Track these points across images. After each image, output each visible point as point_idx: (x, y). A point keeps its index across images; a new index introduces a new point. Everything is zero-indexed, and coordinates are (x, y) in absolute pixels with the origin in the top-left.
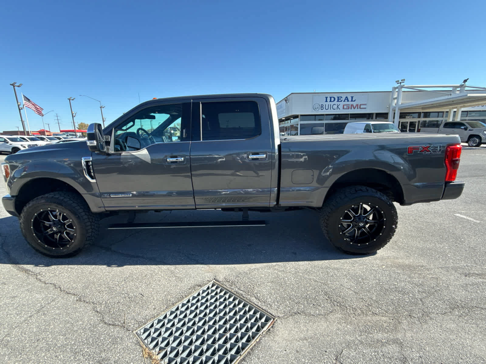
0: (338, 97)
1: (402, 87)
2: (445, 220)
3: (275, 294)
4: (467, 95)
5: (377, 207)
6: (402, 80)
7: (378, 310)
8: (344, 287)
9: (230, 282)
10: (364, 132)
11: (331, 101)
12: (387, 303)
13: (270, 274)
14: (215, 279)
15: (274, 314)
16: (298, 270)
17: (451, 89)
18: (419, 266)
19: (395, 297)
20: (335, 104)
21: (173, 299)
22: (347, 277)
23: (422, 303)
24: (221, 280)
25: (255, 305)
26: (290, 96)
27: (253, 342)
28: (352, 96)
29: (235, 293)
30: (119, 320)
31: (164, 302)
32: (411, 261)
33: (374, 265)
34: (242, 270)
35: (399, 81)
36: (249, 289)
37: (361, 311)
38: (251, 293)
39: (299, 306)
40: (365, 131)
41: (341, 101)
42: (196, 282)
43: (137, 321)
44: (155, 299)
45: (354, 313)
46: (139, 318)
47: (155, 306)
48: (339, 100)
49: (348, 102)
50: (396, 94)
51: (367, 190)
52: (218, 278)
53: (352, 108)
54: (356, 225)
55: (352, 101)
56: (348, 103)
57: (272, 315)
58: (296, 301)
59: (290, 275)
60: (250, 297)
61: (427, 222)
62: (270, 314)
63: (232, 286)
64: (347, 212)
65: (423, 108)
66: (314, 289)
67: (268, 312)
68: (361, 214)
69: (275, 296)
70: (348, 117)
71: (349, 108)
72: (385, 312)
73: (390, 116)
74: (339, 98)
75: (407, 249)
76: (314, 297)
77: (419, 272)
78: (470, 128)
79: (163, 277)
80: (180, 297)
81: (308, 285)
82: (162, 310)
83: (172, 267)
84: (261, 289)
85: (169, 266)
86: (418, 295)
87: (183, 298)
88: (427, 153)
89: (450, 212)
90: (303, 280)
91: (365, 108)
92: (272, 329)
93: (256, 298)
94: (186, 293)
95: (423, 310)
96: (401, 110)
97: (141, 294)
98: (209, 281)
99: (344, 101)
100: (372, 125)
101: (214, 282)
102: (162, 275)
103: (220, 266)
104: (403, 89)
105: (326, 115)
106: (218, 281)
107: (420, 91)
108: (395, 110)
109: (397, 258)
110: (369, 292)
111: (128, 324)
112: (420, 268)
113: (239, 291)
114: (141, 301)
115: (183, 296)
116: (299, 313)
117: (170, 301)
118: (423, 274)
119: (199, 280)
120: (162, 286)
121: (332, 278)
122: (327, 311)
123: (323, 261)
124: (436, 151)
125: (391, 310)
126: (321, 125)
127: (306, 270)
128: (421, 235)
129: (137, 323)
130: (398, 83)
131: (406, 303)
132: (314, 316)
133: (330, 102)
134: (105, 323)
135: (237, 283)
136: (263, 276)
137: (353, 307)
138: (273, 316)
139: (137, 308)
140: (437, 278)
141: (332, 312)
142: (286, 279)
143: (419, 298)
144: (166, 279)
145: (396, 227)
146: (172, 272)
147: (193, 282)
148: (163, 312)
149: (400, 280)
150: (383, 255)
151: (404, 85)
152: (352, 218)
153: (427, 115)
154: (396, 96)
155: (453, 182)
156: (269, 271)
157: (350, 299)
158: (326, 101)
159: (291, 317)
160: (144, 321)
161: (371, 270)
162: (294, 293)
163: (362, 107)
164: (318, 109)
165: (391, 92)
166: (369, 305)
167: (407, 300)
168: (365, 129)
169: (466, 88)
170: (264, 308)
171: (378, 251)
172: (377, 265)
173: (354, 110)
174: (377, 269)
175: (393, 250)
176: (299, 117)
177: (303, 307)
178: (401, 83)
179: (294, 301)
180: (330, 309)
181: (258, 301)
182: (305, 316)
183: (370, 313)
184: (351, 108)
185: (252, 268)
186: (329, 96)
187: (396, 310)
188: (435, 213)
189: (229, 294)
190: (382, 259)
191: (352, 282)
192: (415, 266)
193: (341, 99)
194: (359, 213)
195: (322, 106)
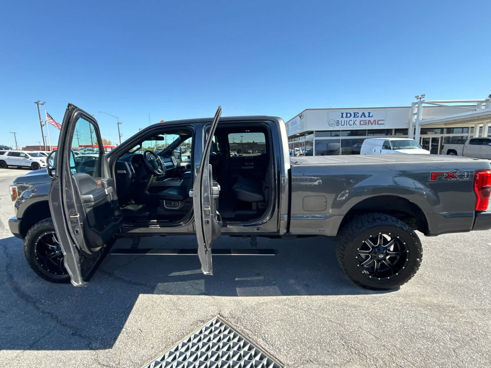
0: (354, 113)
1: (422, 102)
2: (476, 250)
3: (284, 335)
5: (398, 237)
6: (422, 96)
7: (403, 361)
8: (363, 330)
9: (236, 318)
10: (382, 149)
11: (347, 117)
12: (413, 352)
13: (280, 310)
14: (219, 314)
15: (282, 361)
16: (311, 306)
17: (475, 104)
18: (450, 306)
19: (422, 345)
20: (351, 120)
21: (173, 337)
22: (366, 317)
23: (456, 355)
24: (226, 316)
25: (261, 348)
26: (304, 112)
28: (369, 112)
29: (241, 332)
30: (113, 360)
31: (164, 340)
32: (440, 299)
33: (397, 304)
34: (249, 304)
36: (256, 328)
37: (383, 361)
38: (258, 333)
39: (311, 352)
40: (384, 147)
41: (358, 117)
42: (198, 317)
43: (133, 363)
44: (154, 336)
45: (375, 363)
46: (136, 359)
47: (153, 344)
48: (356, 116)
50: (416, 109)
51: (387, 219)
52: (222, 313)
53: (370, 124)
54: (375, 257)
55: (369, 117)
56: (365, 119)
57: (280, 362)
58: (308, 345)
59: (302, 312)
60: (256, 337)
61: (456, 252)
62: (278, 360)
63: (237, 323)
64: (365, 242)
65: (445, 124)
66: (329, 331)
67: (276, 358)
68: (380, 245)
69: (284, 338)
70: (366, 133)
71: (366, 124)
72: (411, 365)
73: (411, 132)
74: (356, 114)
75: (435, 285)
76: (328, 341)
77: (450, 314)
79: (165, 309)
80: (181, 335)
81: (322, 325)
82: (160, 349)
83: (174, 298)
84: (269, 328)
85: (171, 296)
86: (450, 344)
87: (184, 336)
88: (453, 179)
89: (482, 240)
90: (317, 319)
91: (383, 124)
93: (263, 339)
94: (187, 329)
95: (457, 364)
96: (422, 125)
97: (140, 329)
98: (213, 316)
99: (361, 117)
100: (391, 141)
101: (218, 317)
102: (164, 307)
103: (226, 297)
104: (424, 105)
105: (342, 131)
106: (222, 317)
107: (441, 106)
108: (415, 126)
109: (423, 295)
110: (392, 337)
111: (123, 365)
112: (450, 308)
113: (245, 330)
114: (139, 338)
115: (184, 334)
116: (311, 361)
117: (169, 339)
118: (455, 317)
119: (202, 315)
120: (163, 320)
121: (349, 318)
122: (344, 359)
123: (338, 297)
124: (463, 178)
125: (419, 363)
126: (338, 141)
127: (320, 306)
128: (451, 268)
129: (132, 365)
130: (417, 97)
131: (436, 354)
132: (329, 365)
134: (99, 363)
135: (243, 319)
136: (272, 312)
137: (374, 356)
138: (282, 363)
139: (134, 346)
140: (472, 323)
141: (349, 362)
142: (298, 316)
143: (452, 348)
144: (167, 312)
145: (421, 260)
146: (174, 304)
147: (195, 316)
148: (161, 353)
149: (428, 324)
150: (407, 291)
151: (424, 101)
152: (370, 249)
153: (450, 130)
154: (416, 111)
155: (485, 212)
156: (279, 306)
157: (370, 346)
158: (342, 117)
159: (302, 366)
160: (140, 362)
161: (394, 309)
162: (306, 335)
163: (380, 122)
164: (333, 125)
165: (410, 107)
166: (392, 354)
167: (437, 349)
168: (383, 146)
170: (272, 352)
171: (401, 287)
172: (401, 304)
173: (372, 126)
174: (401, 308)
175: (419, 286)
176: (314, 132)
177: (315, 353)
178: (420, 98)
179: (305, 345)
180: (347, 358)
181: (265, 343)
182: (318, 366)
183: (393, 365)
184: (368, 124)
185: (260, 302)
186: (345, 112)
187: (424, 362)
188: (465, 241)
189: (234, 333)
190: (406, 296)
191: (373, 324)
192: (445, 306)
193: (358, 115)
194: (378, 243)
195: (338, 122)
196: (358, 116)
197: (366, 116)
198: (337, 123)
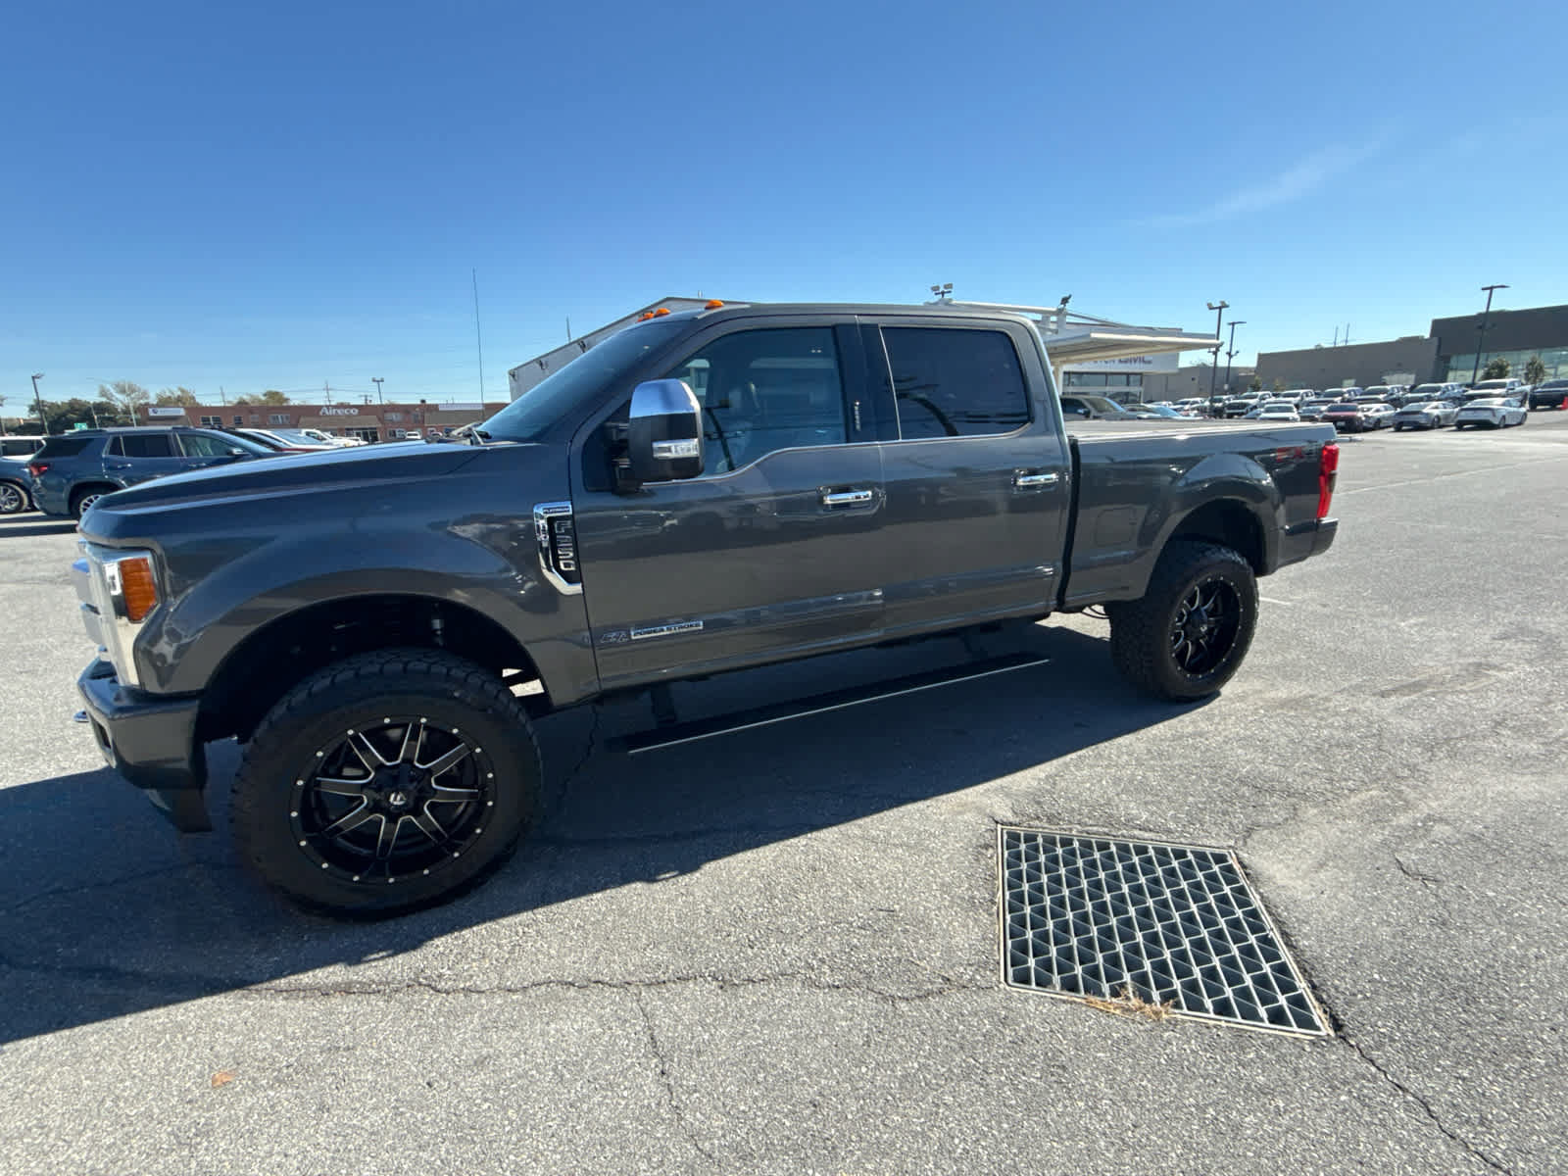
4: (1089, 335)
5: (1232, 584)
6: (945, 287)
7: (1349, 783)
9: (1041, 817)
13: (1098, 778)
14: (996, 822)
15: (1215, 845)
16: (1135, 755)
18: (1306, 697)
19: (1343, 756)
21: (976, 893)
22: (1232, 744)
23: (1387, 754)
24: (1017, 821)
25: (1158, 843)
27: (1257, 903)
29: (1085, 834)
30: (925, 981)
31: (965, 905)
34: (1028, 787)
35: (937, 288)
36: (1103, 818)
37: (1330, 792)
38: (1116, 824)
39: (1234, 817)
42: (964, 842)
43: (971, 965)
44: (935, 907)
45: (1325, 798)
46: (967, 957)
47: (959, 920)
52: (1002, 819)
57: (1214, 848)
59: (1136, 769)
60: (1126, 831)
62: (1208, 847)
63: (1058, 825)
67: (1203, 846)
68: (1200, 605)
72: (1363, 784)
77: (1320, 708)
78: (1094, 413)
80: (985, 883)
81: (1193, 777)
82: (988, 921)
84: (1125, 811)
85: (835, 829)
86: (1367, 744)
87: (992, 882)
90: (1172, 771)
92: (1248, 871)
93: (1140, 830)
94: (980, 870)
95: (1402, 764)
97: (880, 910)
98: (991, 831)
101: (1003, 829)
106: (1011, 824)
109: (1261, 691)
110: (1299, 759)
111: (960, 977)
112: (1311, 699)
113: (1089, 828)
114: (908, 924)
115: (988, 878)
116: (1251, 829)
117: (975, 898)
118: (1330, 709)
119: (965, 835)
122: (1286, 809)
123: (1155, 727)
125: (1366, 777)
127: (1149, 751)
130: (935, 289)
132: (1280, 824)
134: (906, 999)
135: (1058, 814)
136: (1088, 785)
137: (1312, 790)
138: (1219, 848)
139: (921, 941)
141: (1295, 809)
146: (870, 839)
147: (957, 843)
148: (997, 926)
151: (951, 300)
152: (1184, 617)
155: (1326, 520)
156: (1086, 773)
157: (1290, 779)
159: (1250, 840)
160: (984, 957)
161: (1251, 722)
166: (1328, 780)
167: (1363, 755)
169: (1069, 319)
170: (1184, 841)
177: (1242, 816)
178: (943, 293)
179: (1212, 812)
180: (1286, 805)
181: (1154, 834)
182: (1268, 831)
183: (1345, 791)
187: (1370, 775)
189: (1076, 840)
190: (1243, 698)
191: (1254, 751)
192: (1301, 698)
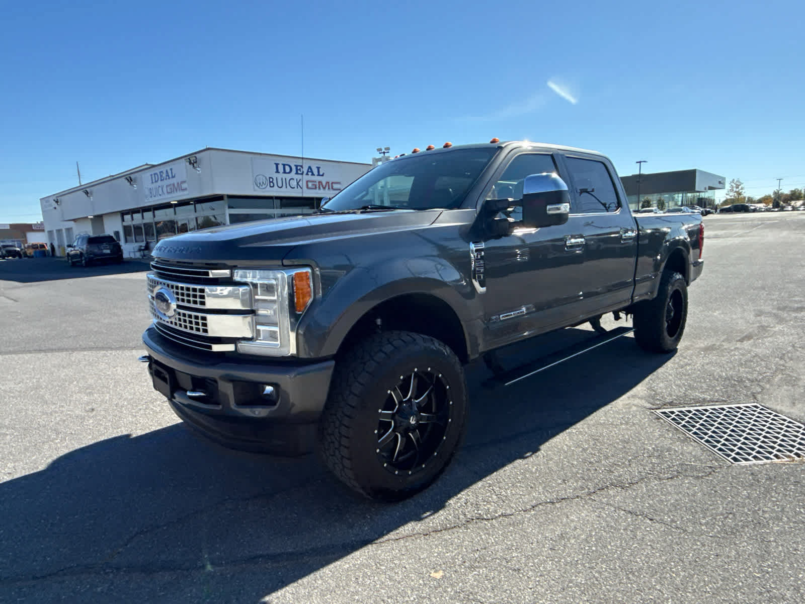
0: (297, 166)
3: (713, 394)
6: (386, 149)
11: (285, 172)
14: (651, 409)
20: (293, 179)
23: (768, 362)
24: (657, 407)
26: (203, 153)
28: (319, 166)
29: (694, 407)
30: (702, 469)
36: (693, 400)
38: (700, 401)
41: (302, 174)
43: (712, 460)
44: (668, 444)
45: (766, 380)
47: (684, 447)
48: (299, 172)
49: (313, 177)
53: (321, 188)
55: (319, 175)
69: (717, 395)
71: (316, 188)
74: (299, 168)
82: (696, 445)
84: (697, 396)
87: (679, 431)
91: (339, 189)
92: (771, 409)
94: (669, 427)
98: (652, 412)
99: (307, 174)
101: (656, 411)
110: (738, 368)
111: (714, 465)
113: (691, 405)
115: (675, 430)
127: (677, 373)
129: (716, 461)
130: (379, 150)
133: (285, 175)
135: (671, 402)
136: (669, 389)
141: (761, 386)
147: (644, 419)
148: (703, 446)
151: (389, 157)
155: (700, 260)
158: (277, 172)
160: (713, 457)
163: (335, 186)
164: (264, 186)
165: (371, 165)
173: (324, 191)
176: (226, 198)
178: (384, 153)
179: (732, 391)
182: (760, 394)
184: (319, 188)
186: (281, 161)
189: (692, 410)
193: (302, 170)
195: (271, 180)
196: (303, 172)
197: (314, 173)
198: (270, 182)
